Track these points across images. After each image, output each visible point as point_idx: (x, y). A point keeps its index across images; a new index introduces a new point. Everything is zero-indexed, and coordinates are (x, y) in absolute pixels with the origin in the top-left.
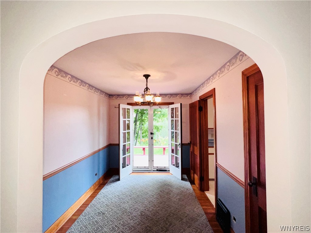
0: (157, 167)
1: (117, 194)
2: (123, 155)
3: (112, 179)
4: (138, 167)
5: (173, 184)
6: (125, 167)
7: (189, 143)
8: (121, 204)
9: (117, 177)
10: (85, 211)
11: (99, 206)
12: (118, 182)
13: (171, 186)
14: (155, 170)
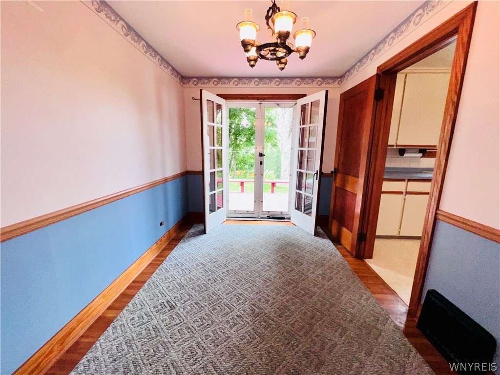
0: (269, 212)
1: (201, 260)
2: (211, 190)
3: (192, 231)
4: (236, 212)
5: (301, 243)
6: (215, 211)
7: (333, 171)
8: (209, 282)
9: (201, 227)
10: (134, 298)
11: (163, 286)
12: (203, 237)
13: (299, 247)
14: (266, 216)
